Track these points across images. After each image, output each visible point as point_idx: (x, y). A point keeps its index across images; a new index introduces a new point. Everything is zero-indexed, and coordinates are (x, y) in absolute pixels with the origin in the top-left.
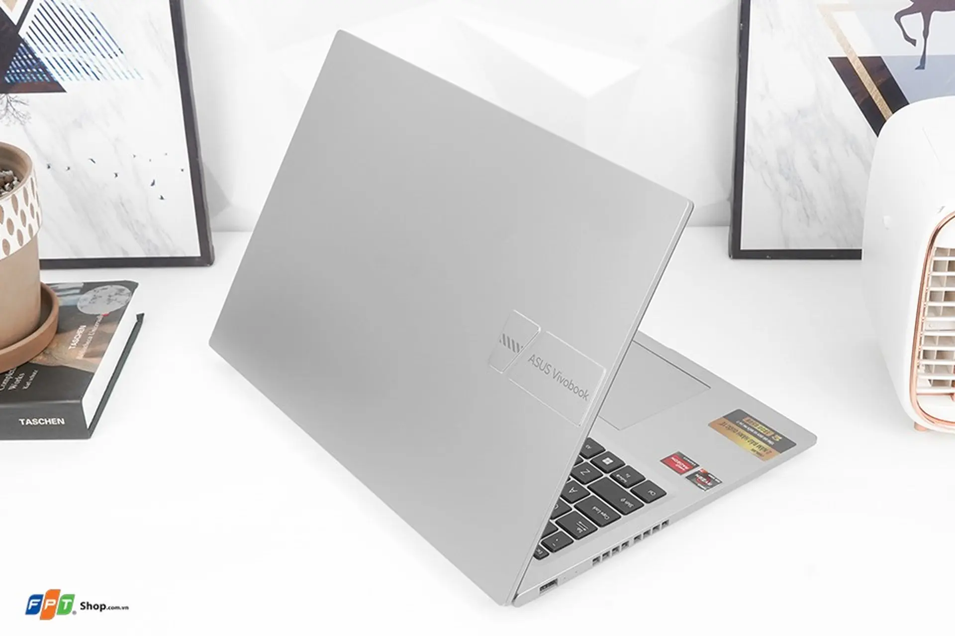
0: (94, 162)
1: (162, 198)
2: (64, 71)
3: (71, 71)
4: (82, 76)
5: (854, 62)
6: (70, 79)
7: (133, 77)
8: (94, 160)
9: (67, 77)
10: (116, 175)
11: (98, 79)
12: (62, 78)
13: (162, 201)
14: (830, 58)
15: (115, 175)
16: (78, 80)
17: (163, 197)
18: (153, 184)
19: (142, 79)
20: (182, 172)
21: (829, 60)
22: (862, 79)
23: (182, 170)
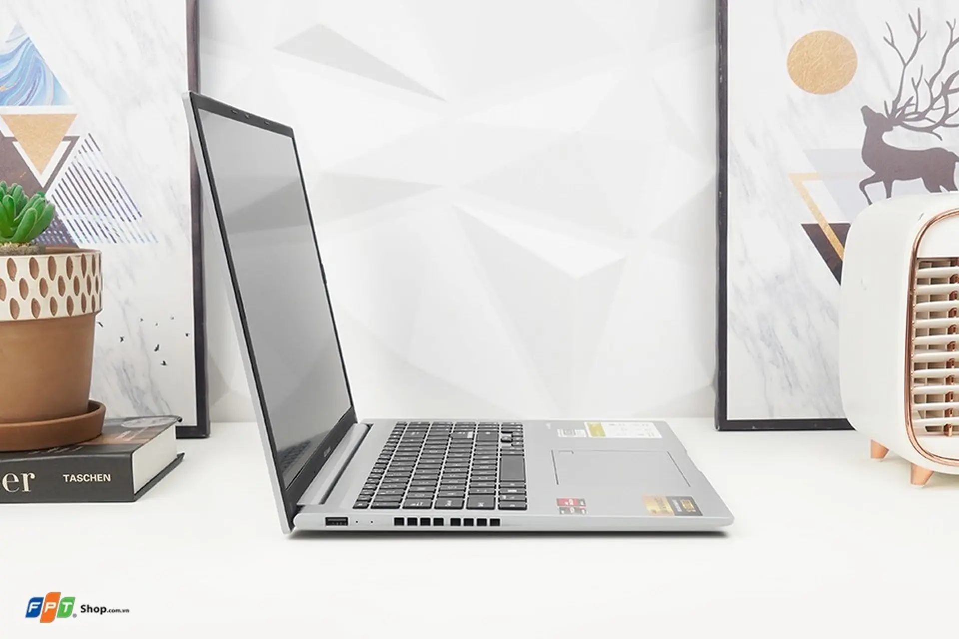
0: (102, 325)
1: (164, 364)
2: (84, 234)
3: (90, 234)
4: (100, 239)
5: (825, 228)
6: (88, 241)
7: (149, 240)
8: (102, 324)
9: (86, 240)
10: (122, 339)
11: (115, 242)
12: (80, 240)
13: (164, 366)
14: (803, 225)
15: (120, 339)
16: (96, 242)
17: (166, 362)
18: (157, 349)
19: (157, 242)
20: (187, 337)
21: (802, 227)
22: (833, 245)
23: (187, 335)
